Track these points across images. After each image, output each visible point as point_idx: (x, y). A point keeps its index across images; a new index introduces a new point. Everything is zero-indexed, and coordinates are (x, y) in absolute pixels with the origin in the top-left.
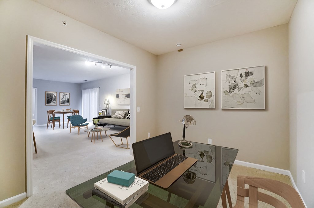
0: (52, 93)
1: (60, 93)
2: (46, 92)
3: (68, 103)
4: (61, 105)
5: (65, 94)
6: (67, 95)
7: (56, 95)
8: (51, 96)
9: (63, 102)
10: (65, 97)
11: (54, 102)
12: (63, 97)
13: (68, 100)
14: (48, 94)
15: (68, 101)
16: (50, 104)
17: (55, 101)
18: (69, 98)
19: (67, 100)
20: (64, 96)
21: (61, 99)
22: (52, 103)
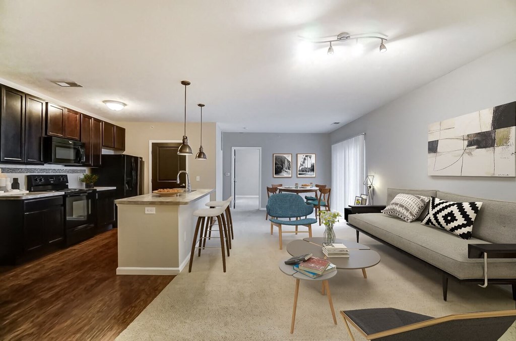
0: (285, 155)
1: (297, 155)
2: (273, 154)
3: (312, 173)
4: (299, 176)
5: (306, 156)
6: (310, 158)
7: (290, 160)
8: (281, 161)
9: (303, 171)
10: (306, 161)
11: (287, 170)
12: (304, 162)
13: (313, 166)
14: (277, 158)
15: (312, 169)
16: (281, 174)
17: (289, 169)
18: (313, 164)
19: (309, 166)
20: (305, 159)
21: (299, 165)
22: (284, 174)
